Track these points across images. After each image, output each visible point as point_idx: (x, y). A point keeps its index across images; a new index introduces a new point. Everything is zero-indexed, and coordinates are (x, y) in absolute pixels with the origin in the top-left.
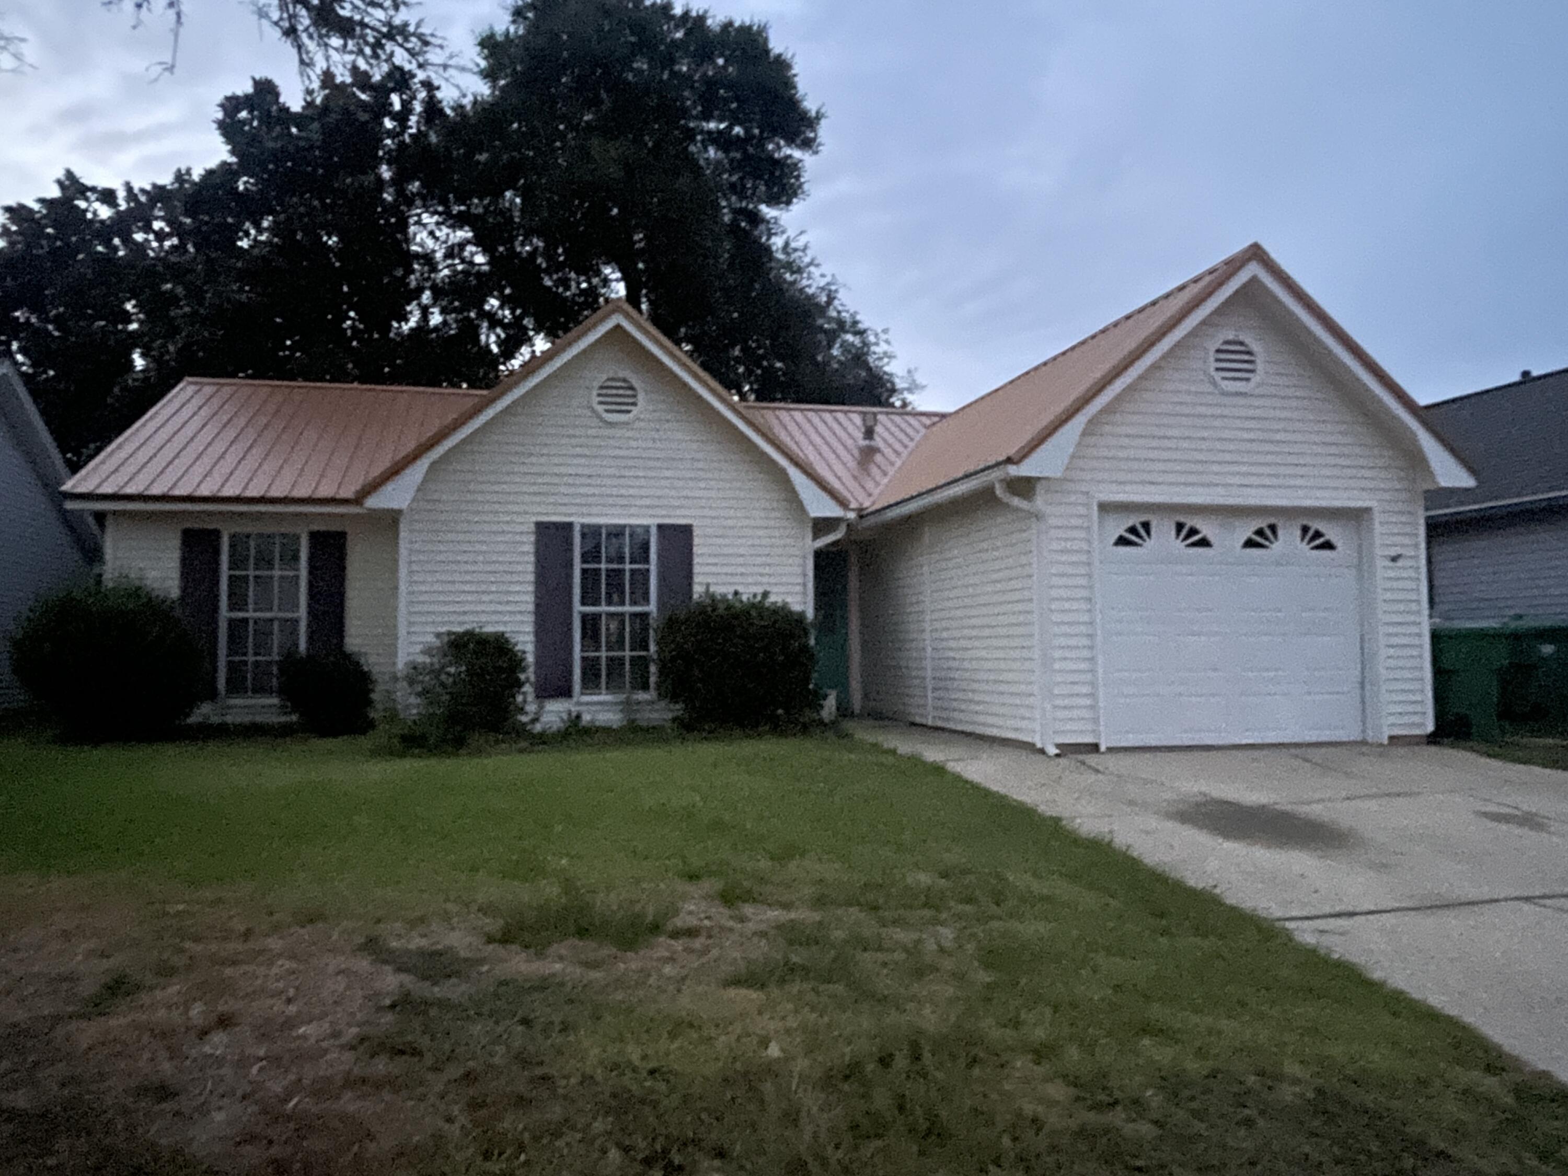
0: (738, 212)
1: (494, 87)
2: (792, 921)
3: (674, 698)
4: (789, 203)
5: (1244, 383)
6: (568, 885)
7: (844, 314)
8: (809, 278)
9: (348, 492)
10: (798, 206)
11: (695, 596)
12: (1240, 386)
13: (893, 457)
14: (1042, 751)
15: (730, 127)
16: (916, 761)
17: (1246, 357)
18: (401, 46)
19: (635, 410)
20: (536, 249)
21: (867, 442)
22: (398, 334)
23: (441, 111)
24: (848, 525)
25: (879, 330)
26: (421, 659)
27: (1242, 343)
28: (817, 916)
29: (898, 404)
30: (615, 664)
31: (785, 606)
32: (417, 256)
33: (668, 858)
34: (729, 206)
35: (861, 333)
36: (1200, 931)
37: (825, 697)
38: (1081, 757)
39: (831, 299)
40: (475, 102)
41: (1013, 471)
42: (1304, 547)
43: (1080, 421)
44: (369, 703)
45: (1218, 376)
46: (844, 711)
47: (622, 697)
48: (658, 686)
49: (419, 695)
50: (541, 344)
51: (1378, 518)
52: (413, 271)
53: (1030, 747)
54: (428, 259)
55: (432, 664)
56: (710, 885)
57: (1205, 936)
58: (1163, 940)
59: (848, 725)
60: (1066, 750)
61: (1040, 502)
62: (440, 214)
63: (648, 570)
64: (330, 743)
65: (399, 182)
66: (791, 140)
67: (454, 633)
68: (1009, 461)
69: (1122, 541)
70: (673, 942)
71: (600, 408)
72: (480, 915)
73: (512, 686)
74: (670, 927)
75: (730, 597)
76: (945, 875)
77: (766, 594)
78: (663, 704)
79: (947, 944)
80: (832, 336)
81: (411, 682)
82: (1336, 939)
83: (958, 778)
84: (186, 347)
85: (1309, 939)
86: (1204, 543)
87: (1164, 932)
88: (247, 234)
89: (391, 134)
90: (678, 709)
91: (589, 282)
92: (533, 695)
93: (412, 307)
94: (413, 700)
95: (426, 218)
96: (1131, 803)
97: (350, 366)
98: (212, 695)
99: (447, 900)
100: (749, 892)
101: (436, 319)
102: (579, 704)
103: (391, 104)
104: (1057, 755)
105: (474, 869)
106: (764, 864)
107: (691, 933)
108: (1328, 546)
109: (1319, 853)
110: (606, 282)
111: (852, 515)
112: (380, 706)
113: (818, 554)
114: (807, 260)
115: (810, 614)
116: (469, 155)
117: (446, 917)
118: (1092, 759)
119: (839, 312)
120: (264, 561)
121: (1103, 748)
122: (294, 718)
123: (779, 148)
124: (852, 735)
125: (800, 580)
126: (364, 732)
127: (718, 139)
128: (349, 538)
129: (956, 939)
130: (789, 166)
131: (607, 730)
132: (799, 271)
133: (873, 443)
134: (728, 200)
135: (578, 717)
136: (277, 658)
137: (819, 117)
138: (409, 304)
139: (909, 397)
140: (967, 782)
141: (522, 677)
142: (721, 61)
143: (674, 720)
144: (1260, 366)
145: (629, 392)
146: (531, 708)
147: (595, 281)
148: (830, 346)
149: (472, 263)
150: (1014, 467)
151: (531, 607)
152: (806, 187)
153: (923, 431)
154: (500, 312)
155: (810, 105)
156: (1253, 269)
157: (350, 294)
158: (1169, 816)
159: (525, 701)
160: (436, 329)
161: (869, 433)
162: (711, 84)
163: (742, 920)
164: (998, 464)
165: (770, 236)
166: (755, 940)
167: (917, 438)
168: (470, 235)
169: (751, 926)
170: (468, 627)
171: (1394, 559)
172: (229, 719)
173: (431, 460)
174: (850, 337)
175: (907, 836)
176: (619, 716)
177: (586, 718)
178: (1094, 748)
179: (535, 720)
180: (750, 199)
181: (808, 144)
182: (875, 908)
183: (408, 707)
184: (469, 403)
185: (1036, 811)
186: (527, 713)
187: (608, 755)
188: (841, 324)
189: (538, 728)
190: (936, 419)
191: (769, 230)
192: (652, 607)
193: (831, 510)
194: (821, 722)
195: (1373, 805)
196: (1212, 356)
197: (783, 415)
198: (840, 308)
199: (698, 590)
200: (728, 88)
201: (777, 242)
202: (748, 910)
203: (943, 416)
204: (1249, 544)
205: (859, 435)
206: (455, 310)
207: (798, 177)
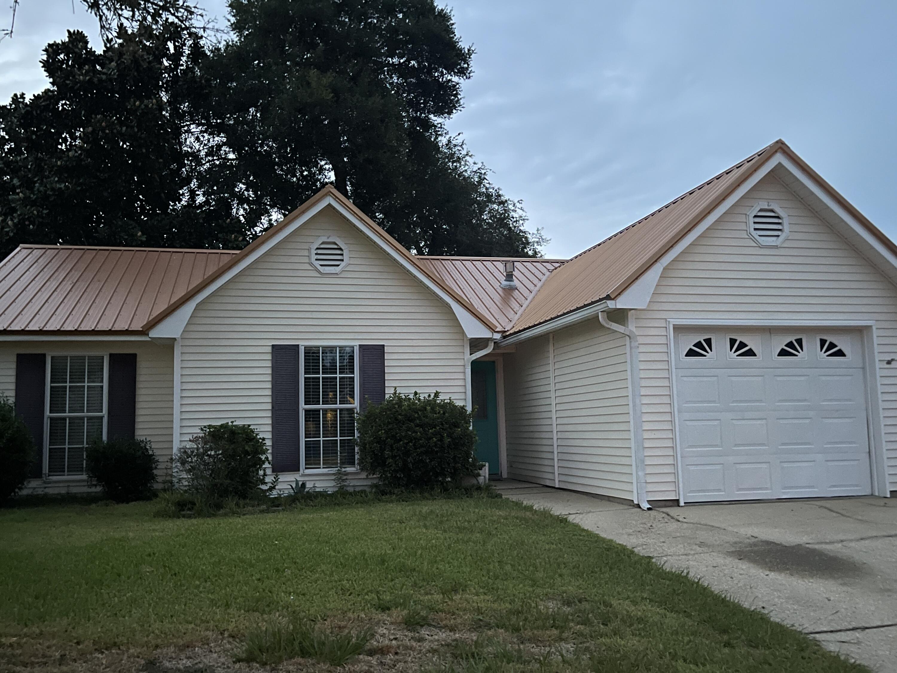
0: (415, 120)
1: (240, 36)
2: (455, 640)
3: (372, 470)
4: (450, 113)
5: (774, 238)
6: (295, 616)
7: (491, 190)
8: (466, 165)
9: (137, 326)
10: (455, 115)
11: (387, 396)
12: (771, 241)
13: (526, 293)
14: (638, 506)
15: (408, 60)
16: (545, 514)
17: (776, 220)
18: (173, 15)
19: (343, 264)
20: (271, 147)
21: (508, 283)
22: (174, 210)
23: (204, 53)
24: (495, 343)
25: (516, 202)
26: (189, 445)
27: (772, 211)
28: (474, 636)
29: (530, 253)
30: (330, 447)
31: (451, 404)
32: (187, 154)
33: (367, 594)
34: (408, 116)
35: (503, 203)
36: (753, 644)
37: (481, 467)
38: (664, 510)
39: (481, 180)
40: (228, 45)
41: (611, 304)
42: (823, 355)
43: (658, 269)
44: (153, 477)
45: (756, 234)
46: (495, 477)
47: (334, 470)
48: (361, 461)
49: (189, 471)
50: (276, 216)
51: (875, 333)
52: (184, 165)
53: (630, 503)
54: (195, 156)
55: (198, 449)
56: (398, 614)
57: (757, 647)
58: (726, 650)
59: (498, 488)
60: (655, 505)
61: (632, 327)
62: (203, 125)
63: (353, 378)
64: (123, 508)
65: (173, 102)
66: (450, 69)
67: (214, 427)
68: (608, 297)
69: (691, 353)
70: (370, 658)
71: (317, 264)
72: (231, 640)
73: (255, 465)
74: (368, 646)
75: (411, 396)
76: (568, 603)
77: (437, 394)
78: (364, 475)
79: (569, 656)
80: (482, 207)
81: (183, 463)
82: (853, 648)
83: (576, 526)
84: (22, 221)
85: (833, 648)
86: (751, 353)
87: (727, 644)
88: (65, 140)
89: (168, 70)
90: (375, 479)
91: (310, 171)
92: (271, 470)
93: (184, 191)
94: (184, 475)
95: (193, 127)
96: (702, 544)
97: (140, 234)
98: (38, 474)
99: (207, 629)
100: (424, 618)
101: (200, 199)
102: (304, 475)
103: (168, 49)
104: (649, 509)
105: (228, 605)
106: (438, 597)
107: (382, 651)
108: (840, 353)
109: (840, 581)
110: (321, 170)
111: (497, 336)
112: (160, 479)
113: (474, 364)
114: (464, 152)
115: (469, 409)
116: (223, 84)
117: (205, 642)
118: (673, 511)
119: (487, 189)
120: (77, 376)
121: (682, 504)
122: (99, 489)
123: (442, 75)
124: (500, 496)
125: (461, 383)
126: (149, 499)
127: (400, 70)
128: (138, 359)
129: (575, 652)
130: (450, 88)
131: (323, 495)
132: (459, 160)
133: (512, 283)
134: (408, 112)
135: (304, 485)
136: (86, 446)
137: (470, 52)
138: (181, 188)
139: (539, 248)
140: (583, 530)
141: (263, 457)
142: (401, 16)
143: (372, 486)
144: (786, 227)
145: (339, 252)
146: (269, 479)
147: (314, 170)
148: (482, 213)
149: (226, 159)
150: (613, 302)
151: (269, 407)
152: (462, 102)
153: (548, 274)
154: (246, 193)
155: (464, 45)
156: (779, 158)
157: (139, 183)
158: (731, 554)
159: (265, 475)
160: (201, 206)
161: (509, 277)
162: (394, 31)
163: (421, 640)
164: (600, 300)
165: (437, 136)
166: (429, 655)
167: (544, 278)
168: (225, 140)
169: (426, 645)
170: (224, 422)
171: (889, 362)
172: (50, 491)
173: (197, 303)
174: (495, 206)
175: (540, 575)
176: (333, 484)
177: (309, 485)
178: (676, 503)
179: (272, 488)
180: (422, 111)
181: (462, 72)
182: (518, 630)
183: (180, 480)
184: (226, 259)
185: (632, 552)
186: (266, 483)
187: (324, 515)
188: (489, 196)
189: (274, 494)
190: (557, 265)
191: (436, 132)
192: (356, 404)
193: (483, 333)
194: (479, 488)
195: (878, 543)
196: (752, 220)
197: (448, 264)
198: (488, 186)
199: (389, 392)
200: (405, 34)
201: (443, 141)
202: (424, 632)
203: (563, 262)
204: (783, 353)
205: (502, 279)
206: (214, 193)
207: (456, 95)
